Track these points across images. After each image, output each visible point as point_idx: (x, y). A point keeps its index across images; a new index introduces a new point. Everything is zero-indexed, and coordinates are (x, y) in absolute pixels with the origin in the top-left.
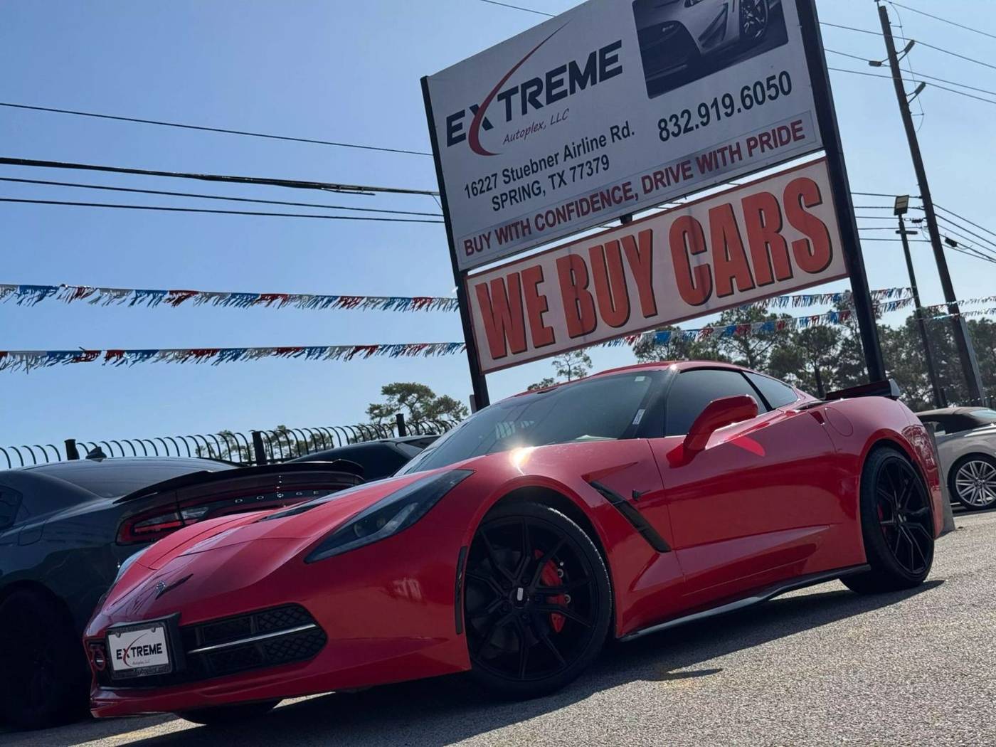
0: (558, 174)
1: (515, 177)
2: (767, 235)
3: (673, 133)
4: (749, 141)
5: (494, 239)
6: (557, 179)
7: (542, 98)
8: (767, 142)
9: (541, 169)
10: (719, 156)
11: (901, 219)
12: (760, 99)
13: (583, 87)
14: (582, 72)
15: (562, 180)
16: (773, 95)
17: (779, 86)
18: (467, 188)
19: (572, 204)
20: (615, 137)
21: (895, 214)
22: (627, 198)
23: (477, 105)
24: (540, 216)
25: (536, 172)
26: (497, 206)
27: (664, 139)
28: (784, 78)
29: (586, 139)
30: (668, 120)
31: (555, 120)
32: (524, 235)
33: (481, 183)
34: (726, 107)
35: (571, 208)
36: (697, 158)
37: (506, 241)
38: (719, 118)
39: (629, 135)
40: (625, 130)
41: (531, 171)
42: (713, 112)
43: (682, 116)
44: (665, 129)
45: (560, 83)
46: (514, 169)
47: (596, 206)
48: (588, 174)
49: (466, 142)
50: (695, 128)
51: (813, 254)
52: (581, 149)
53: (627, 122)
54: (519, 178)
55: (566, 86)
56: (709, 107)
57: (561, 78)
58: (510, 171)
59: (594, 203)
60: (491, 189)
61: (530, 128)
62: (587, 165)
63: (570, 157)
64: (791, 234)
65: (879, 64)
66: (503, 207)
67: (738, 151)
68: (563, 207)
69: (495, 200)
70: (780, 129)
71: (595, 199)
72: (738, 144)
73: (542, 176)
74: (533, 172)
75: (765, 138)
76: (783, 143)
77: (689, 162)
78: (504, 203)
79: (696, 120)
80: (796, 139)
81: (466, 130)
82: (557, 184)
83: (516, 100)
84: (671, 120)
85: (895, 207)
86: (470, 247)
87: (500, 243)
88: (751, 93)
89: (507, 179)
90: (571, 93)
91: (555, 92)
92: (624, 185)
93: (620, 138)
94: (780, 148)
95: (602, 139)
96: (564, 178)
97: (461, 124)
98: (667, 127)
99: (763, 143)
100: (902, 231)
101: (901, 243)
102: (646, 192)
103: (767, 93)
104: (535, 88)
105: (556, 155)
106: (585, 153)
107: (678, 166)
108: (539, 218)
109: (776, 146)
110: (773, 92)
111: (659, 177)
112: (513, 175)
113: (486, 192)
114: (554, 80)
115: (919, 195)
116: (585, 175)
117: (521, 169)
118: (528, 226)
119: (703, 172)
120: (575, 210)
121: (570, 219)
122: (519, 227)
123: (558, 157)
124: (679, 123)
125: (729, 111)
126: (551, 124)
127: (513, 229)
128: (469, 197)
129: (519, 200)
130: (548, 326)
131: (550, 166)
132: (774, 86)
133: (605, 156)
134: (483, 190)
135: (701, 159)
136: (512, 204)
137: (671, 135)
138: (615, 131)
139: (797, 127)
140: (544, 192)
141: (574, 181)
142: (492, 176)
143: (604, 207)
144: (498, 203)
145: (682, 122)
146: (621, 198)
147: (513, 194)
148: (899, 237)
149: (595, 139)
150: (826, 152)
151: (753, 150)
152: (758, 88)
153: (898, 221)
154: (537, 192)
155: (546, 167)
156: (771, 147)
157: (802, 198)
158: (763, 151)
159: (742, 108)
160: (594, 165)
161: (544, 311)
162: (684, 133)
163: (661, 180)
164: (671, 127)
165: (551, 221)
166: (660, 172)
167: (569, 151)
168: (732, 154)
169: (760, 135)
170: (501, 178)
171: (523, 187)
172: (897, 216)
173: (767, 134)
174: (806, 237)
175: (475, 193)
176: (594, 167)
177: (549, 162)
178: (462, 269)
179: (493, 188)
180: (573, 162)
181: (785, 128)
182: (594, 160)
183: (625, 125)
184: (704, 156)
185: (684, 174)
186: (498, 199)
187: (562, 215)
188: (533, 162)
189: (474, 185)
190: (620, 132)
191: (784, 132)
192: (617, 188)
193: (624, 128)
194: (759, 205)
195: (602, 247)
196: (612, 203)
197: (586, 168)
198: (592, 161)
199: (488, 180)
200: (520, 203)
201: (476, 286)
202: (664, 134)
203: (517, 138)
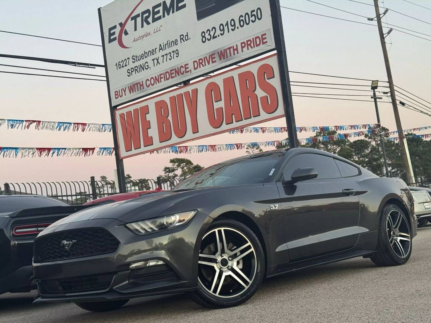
0: (156, 58)
1: (137, 60)
2: (249, 93)
3: (208, 39)
4: (242, 44)
5: (127, 90)
6: (156, 61)
7: (150, 20)
8: (250, 45)
9: (149, 56)
10: (228, 51)
11: (374, 91)
12: (248, 22)
13: (168, 14)
14: (168, 7)
15: (158, 62)
16: (254, 20)
17: (256, 15)
18: (116, 65)
19: (162, 74)
20: (182, 40)
21: (372, 89)
22: (187, 72)
23: (122, 23)
24: (148, 80)
25: (147, 57)
26: (129, 74)
27: (204, 42)
28: (259, 11)
29: (169, 41)
30: (206, 32)
31: (155, 31)
33: (122, 62)
34: (232, 26)
35: (161, 76)
36: (218, 52)
37: (133, 92)
38: (229, 32)
39: (188, 39)
40: (186, 37)
41: (144, 57)
42: (226, 28)
43: (212, 30)
44: (204, 37)
45: (158, 12)
46: (137, 56)
47: (173, 75)
48: (169, 59)
49: (117, 41)
50: (217, 36)
51: (269, 103)
52: (167, 46)
53: (187, 33)
54: (139, 60)
55: (161, 14)
56: (224, 26)
57: (159, 9)
58: (135, 56)
59: (171, 74)
60: (127, 65)
61: (144, 35)
62: (169, 54)
63: (161, 50)
64: (260, 93)
65: (372, 19)
66: (132, 75)
67: (237, 49)
68: (158, 76)
69: (129, 71)
70: (256, 38)
71: (172, 72)
72: (237, 45)
73: (149, 59)
75: (249, 43)
76: (257, 45)
77: (214, 54)
78: (132, 73)
79: (218, 32)
80: (263, 43)
81: (117, 35)
82: (155, 64)
83: (139, 20)
84: (207, 32)
85: (371, 86)
86: (118, 95)
87: (130, 93)
88: (243, 19)
89: (134, 61)
90: (163, 17)
91: (156, 16)
92: (186, 65)
93: (184, 41)
94: (256, 48)
95: (176, 41)
96: (159, 61)
97: (115, 32)
98: (205, 36)
99: (248, 45)
100: (375, 97)
101: (374, 102)
102: (195, 69)
103: (251, 19)
104: (147, 14)
105: (156, 49)
106: (168, 48)
107: (210, 56)
108: (148, 81)
109: (254, 47)
110: (253, 18)
111: (201, 61)
112: (136, 59)
113: (125, 67)
114: (156, 10)
115: (387, 81)
116: (168, 59)
118: (142, 85)
119: (220, 59)
120: (163, 77)
121: (161, 82)
122: (139, 85)
124: (210, 34)
125: (233, 28)
126: (154, 33)
127: (136, 86)
128: (117, 69)
129: (139, 71)
130: (150, 136)
131: (153, 54)
132: (254, 15)
133: (177, 50)
134: (123, 66)
135: (220, 53)
136: (136, 73)
137: (207, 40)
138: (182, 37)
139: (264, 37)
140: (150, 67)
141: (163, 62)
142: (128, 59)
143: (176, 76)
144: (130, 73)
145: (212, 33)
146: (184, 71)
147: (136, 68)
148: (373, 100)
149: (173, 41)
150: (277, 51)
151: (243, 49)
152: (247, 16)
154: (147, 67)
155: (151, 55)
156: (252, 48)
157: (266, 74)
158: (248, 49)
159: (239, 27)
160: (172, 54)
161: (149, 129)
162: (213, 39)
163: (201, 63)
164: (207, 36)
165: (152, 83)
166: (201, 59)
167: (161, 47)
168: (234, 50)
169: (247, 41)
170: (131, 60)
171: (141, 65)
172: (373, 90)
173: (250, 40)
174: (266, 95)
175: (120, 67)
176: (172, 55)
177: (152, 52)
178: (114, 106)
179: (128, 65)
180: (163, 53)
181: (258, 37)
182: (172, 52)
183: (186, 34)
184: (221, 51)
185: (212, 61)
186: (130, 70)
187: (157, 80)
188: (145, 52)
189: (120, 63)
190: (184, 38)
191: (258, 40)
192: (182, 67)
193: (186, 35)
194: (246, 77)
195: (175, 97)
196: (180, 74)
197: (168, 56)
198: (171, 52)
199: (125, 61)
200: (139, 73)
201: (120, 115)
202: (204, 40)
203: (139, 40)
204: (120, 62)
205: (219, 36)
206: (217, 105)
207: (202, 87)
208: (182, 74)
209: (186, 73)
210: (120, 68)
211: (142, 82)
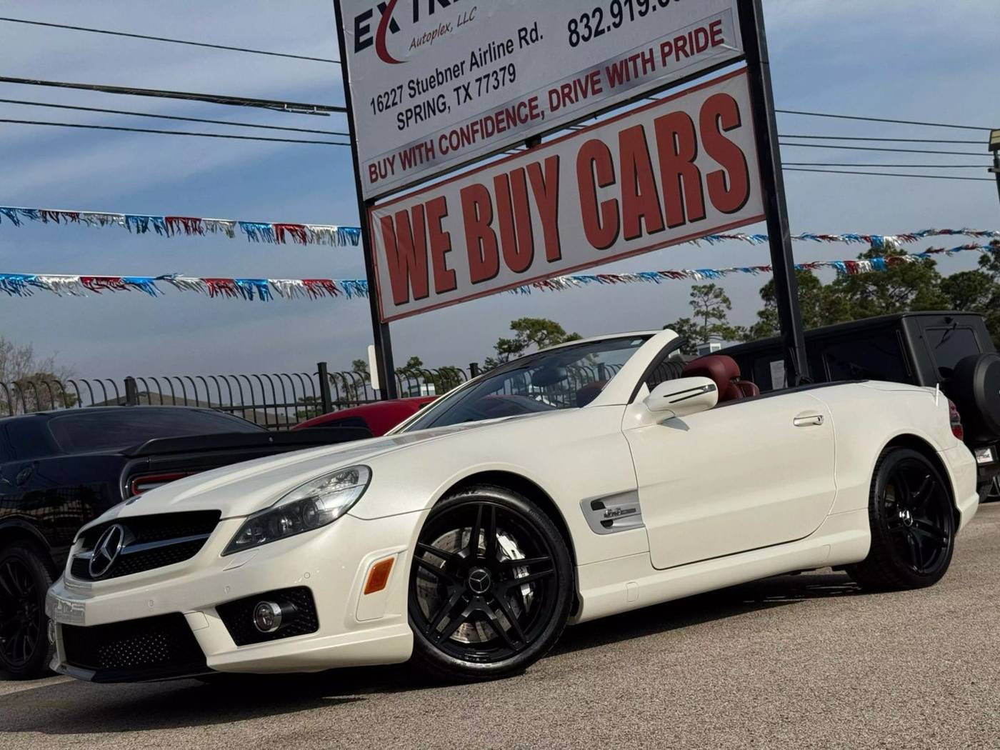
0: (464, 86)
1: (421, 90)
2: (680, 165)
3: (583, 37)
4: (663, 46)
5: (398, 162)
6: (462, 92)
8: (682, 48)
9: (447, 81)
10: (631, 64)
11: (996, 155)
15: (467, 94)
18: (373, 102)
19: (476, 123)
20: (523, 41)
21: (990, 150)
22: (533, 117)
23: (384, 3)
24: (444, 137)
25: (442, 83)
26: (401, 125)
27: (574, 45)
29: (493, 43)
30: (578, 21)
31: (462, 21)
32: (428, 159)
33: (387, 96)
34: (640, 4)
35: (475, 128)
36: (607, 69)
37: (410, 166)
38: (632, 18)
39: (537, 39)
40: (534, 33)
41: (436, 82)
42: (626, 9)
43: (593, 16)
44: (575, 32)
46: (420, 80)
47: (501, 126)
48: (494, 86)
49: (373, 47)
50: (606, 30)
51: (728, 189)
52: (488, 55)
53: (535, 24)
54: (424, 91)
56: (623, 4)
58: (416, 82)
59: (499, 122)
60: (396, 104)
61: (436, 30)
62: (493, 76)
63: (476, 66)
64: (706, 164)
66: (408, 126)
67: (651, 60)
68: (468, 126)
69: (401, 117)
70: (697, 32)
71: (500, 118)
72: (651, 51)
73: (447, 88)
74: (439, 83)
75: (680, 43)
76: (700, 50)
77: (598, 73)
78: (409, 121)
79: (608, 20)
80: (715, 44)
81: (373, 33)
82: (462, 99)
84: (581, 21)
85: (990, 143)
86: (376, 173)
87: (404, 168)
89: (412, 92)
92: (531, 101)
93: (528, 43)
94: (697, 56)
96: (469, 91)
97: (368, 26)
98: (578, 30)
99: (678, 49)
100: (997, 170)
102: (553, 109)
105: (462, 63)
106: (491, 60)
107: (587, 77)
108: (444, 140)
109: (693, 53)
111: (566, 91)
112: (418, 87)
113: (392, 108)
116: (491, 88)
117: (426, 80)
118: (432, 149)
119: (613, 86)
120: (480, 131)
121: (474, 141)
122: (423, 149)
123: (464, 65)
124: (589, 24)
127: (417, 151)
128: (375, 113)
129: (424, 118)
130: (450, 269)
131: (456, 77)
133: (511, 65)
134: (388, 105)
135: (611, 69)
136: (416, 122)
137: (581, 39)
138: (523, 34)
139: (716, 29)
140: (449, 108)
141: (479, 95)
142: (398, 88)
143: (509, 127)
144: (403, 122)
145: (593, 24)
146: (527, 116)
147: (418, 110)
149: (502, 45)
150: (747, 62)
151: (667, 58)
153: (993, 158)
154: (442, 107)
155: (451, 79)
156: (687, 55)
157: (720, 118)
158: (678, 59)
159: (658, 6)
160: (500, 74)
161: (447, 251)
162: (595, 36)
163: (568, 95)
164: (583, 31)
165: (455, 143)
166: (568, 86)
167: (476, 59)
168: (645, 62)
169: (675, 39)
170: (406, 91)
171: (428, 102)
172: (992, 153)
173: (682, 38)
174: (722, 168)
175: (381, 108)
176: (500, 78)
177: (454, 72)
178: (367, 198)
179: (399, 102)
180: (479, 72)
181: (702, 30)
182: (501, 70)
183: (534, 27)
184: (615, 65)
185: (593, 88)
186: (403, 115)
187: (466, 136)
188: (439, 71)
189: (380, 99)
190: (528, 36)
191: (701, 35)
192: (523, 104)
193: (532, 30)
194: (672, 127)
195: (507, 175)
196: (518, 122)
197: (492, 79)
198: (498, 71)
199: (393, 93)
200: (425, 121)
201: (381, 219)
202: (574, 38)
203: (424, 43)
204: (380, 96)
205: (609, 28)
206: (604, 195)
207: (569, 153)
208: (523, 121)
209: (532, 119)
210: (381, 111)
211: (432, 141)
